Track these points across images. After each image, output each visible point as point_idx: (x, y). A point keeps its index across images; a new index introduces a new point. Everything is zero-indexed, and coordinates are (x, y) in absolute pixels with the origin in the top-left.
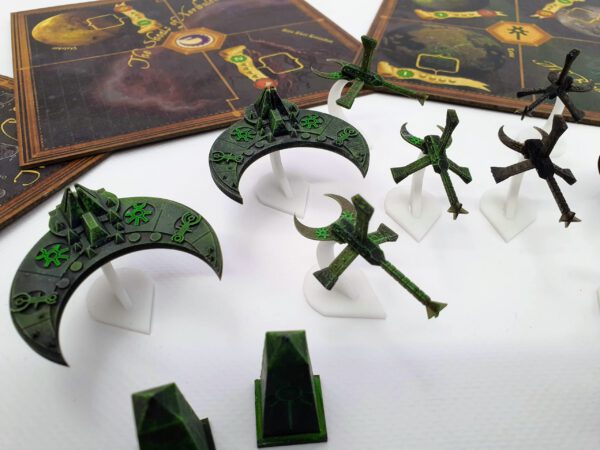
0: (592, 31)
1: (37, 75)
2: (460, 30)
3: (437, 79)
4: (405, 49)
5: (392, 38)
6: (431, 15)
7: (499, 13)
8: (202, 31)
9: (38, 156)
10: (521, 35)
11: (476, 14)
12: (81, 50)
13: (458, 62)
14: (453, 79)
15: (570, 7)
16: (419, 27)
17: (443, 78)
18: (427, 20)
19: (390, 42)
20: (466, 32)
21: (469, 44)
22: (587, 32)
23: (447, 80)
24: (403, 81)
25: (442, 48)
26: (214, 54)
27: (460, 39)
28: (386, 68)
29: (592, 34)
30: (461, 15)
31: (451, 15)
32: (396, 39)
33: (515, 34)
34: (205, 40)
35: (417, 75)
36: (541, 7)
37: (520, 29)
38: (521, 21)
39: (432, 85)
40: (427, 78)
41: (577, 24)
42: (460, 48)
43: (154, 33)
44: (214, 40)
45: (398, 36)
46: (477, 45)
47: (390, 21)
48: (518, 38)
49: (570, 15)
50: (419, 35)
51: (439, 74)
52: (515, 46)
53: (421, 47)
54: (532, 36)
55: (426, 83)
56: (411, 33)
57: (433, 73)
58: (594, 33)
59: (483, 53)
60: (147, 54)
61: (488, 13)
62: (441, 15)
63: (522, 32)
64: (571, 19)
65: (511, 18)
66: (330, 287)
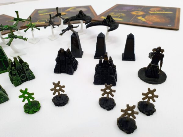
6: (43, 14)
13: (47, 20)
16: (39, 16)
30: (49, 13)
35: (37, 23)
38: (62, 12)
40: (39, 23)
53: (39, 19)
56: (37, 18)
62: (45, 14)
66: (10, 45)
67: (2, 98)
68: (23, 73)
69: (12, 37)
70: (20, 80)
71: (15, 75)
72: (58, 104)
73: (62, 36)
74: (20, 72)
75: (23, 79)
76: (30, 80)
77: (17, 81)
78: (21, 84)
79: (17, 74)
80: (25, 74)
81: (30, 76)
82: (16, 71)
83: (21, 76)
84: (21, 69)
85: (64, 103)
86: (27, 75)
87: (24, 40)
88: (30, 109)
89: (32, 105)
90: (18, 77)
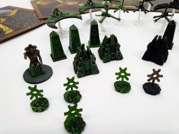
1: (39, 9)
8: (73, 2)
9: (42, 18)
12: (47, 5)
13: (130, 4)
14: (128, 6)
21: (133, 2)
25: (127, 2)
26: (76, 5)
34: (74, 3)
42: (131, 2)
43: (63, 2)
44: (76, 3)
60: (61, 5)
66: (102, 23)
67: (95, 70)
68: (114, 52)
69: (105, 15)
70: (110, 58)
71: (107, 52)
72: (150, 92)
73: (156, 22)
74: (112, 50)
75: (112, 58)
76: (118, 60)
77: (107, 58)
78: (109, 61)
79: (109, 52)
80: (115, 53)
81: (119, 56)
82: (109, 48)
83: (111, 55)
84: (113, 47)
85: (155, 92)
86: (117, 54)
87: (117, 20)
88: (121, 88)
89: (123, 85)
90: (109, 54)
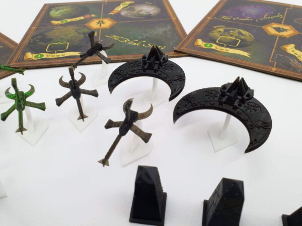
0: (135, 16)
2: (72, 27)
3: (55, 55)
4: (42, 43)
5: (35, 39)
6: (60, 22)
7: (93, 16)
10: (102, 24)
11: (82, 18)
13: (68, 43)
14: (63, 54)
15: (127, 7)
16: (52, 30)
17: (58, 54)
18: (57, 25)
19: (34, 41)
20: (75, 28)
21: (76, 34)
22: (133, 17)
23: (61, 55)
24: (37, 60)
25: (61, 39)
27: (72, 32)
28: (30, 55)
29: (135, 18)
30: (74, 20)
31: (69, 20)
32: (37, 39)
33: (99, 24)
35: (45, 55)
36: (113, 9)
37: (102, 21)
38: (103, 17)
39: (52, 59)
40: (50, 56)
41: (129, 14)
42: (71, 37)
45: (39, 37)
46: (79, 33)
47: (36, 29)
48: (100, 26)
49: (126, 10)
50: (50, 35)
51: (57, 53)
52: (98, 30)
53: (50, 40)
54: (107, 23)
55: (49, 59)
56: (46, 34)
57: (54, 53)
58: (136, 17)
59: (82, 36)
61: (88, 16)
62: (64, 22)
63: (103, 22)
64: (126, 12)
65: (98, 17)
